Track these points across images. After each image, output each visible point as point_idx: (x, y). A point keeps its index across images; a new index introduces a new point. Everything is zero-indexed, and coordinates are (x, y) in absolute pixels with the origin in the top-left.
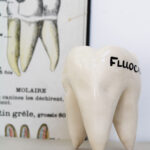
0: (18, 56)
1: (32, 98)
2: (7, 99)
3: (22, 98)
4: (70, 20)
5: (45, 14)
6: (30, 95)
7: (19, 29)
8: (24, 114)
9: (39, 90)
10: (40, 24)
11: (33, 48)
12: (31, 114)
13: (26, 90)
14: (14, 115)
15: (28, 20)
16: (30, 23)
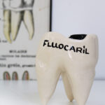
1: (18, 56)
4: (40, 10)
16: (16, 12)
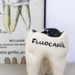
0: (9, 24)
1: (17, 45)
2: (5, 46)
3: (13, 45)
4: (35, 4)
5: (23, 2)
6: (16, 43)
7: (9, 10)
8: (14, 52)
9: (21, 41)
10: (20, 7)
11: (17, 19)
12: (18, 52)
13: (14, 41)
14: (9, 53)
15: (14, 5)
16: (15, 7)
